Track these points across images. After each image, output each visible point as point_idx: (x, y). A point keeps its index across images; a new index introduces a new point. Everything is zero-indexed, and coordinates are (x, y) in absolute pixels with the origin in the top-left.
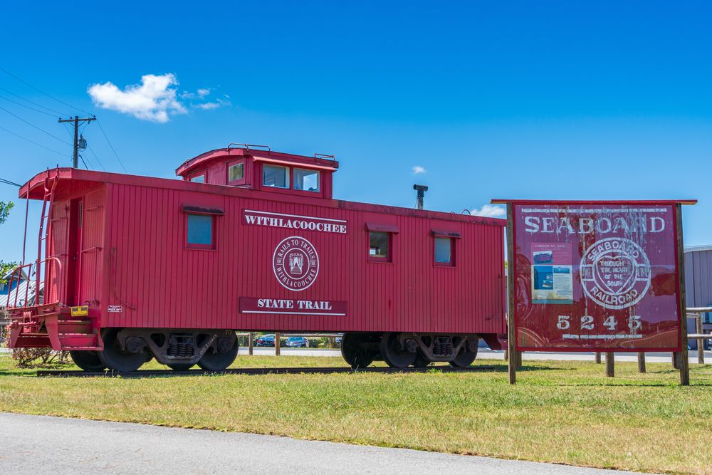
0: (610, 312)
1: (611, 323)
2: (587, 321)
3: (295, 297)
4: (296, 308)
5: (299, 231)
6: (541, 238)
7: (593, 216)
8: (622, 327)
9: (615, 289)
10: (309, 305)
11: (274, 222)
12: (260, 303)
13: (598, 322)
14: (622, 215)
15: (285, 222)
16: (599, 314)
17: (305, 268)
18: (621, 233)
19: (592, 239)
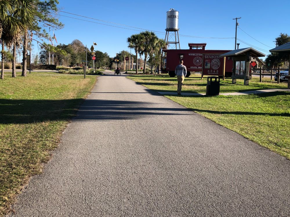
0: (214, 70)
1: (214, 71)
2: (211, 71)
3: (197, 66)
4: (198, 68)
5: (198, 56)
6: (207, 59)
7: (213, 55)
8: (216, 72)
9: (215, 66)
10: (200, 67)
11: (194, 55)
12: (191, 67)
13: (213, 71)
14: (217, 55)
15: (196, 54)
16: (213, 70)
17: (199, 62)
18: (217, 58)
19: (213, 59)
